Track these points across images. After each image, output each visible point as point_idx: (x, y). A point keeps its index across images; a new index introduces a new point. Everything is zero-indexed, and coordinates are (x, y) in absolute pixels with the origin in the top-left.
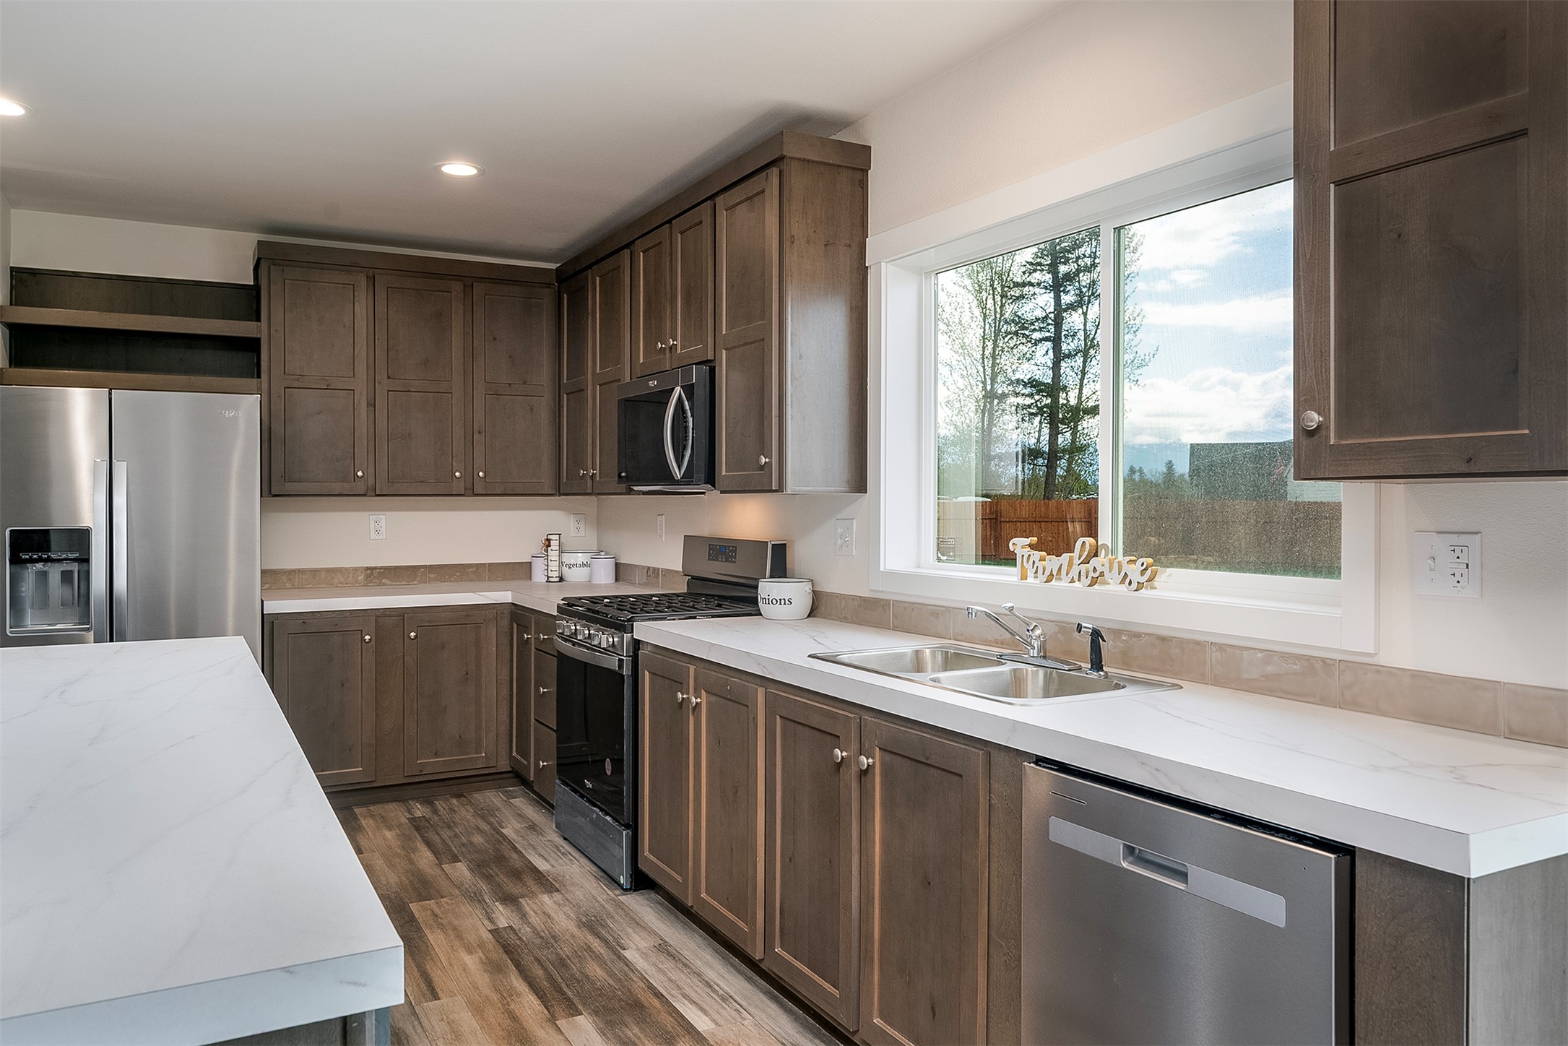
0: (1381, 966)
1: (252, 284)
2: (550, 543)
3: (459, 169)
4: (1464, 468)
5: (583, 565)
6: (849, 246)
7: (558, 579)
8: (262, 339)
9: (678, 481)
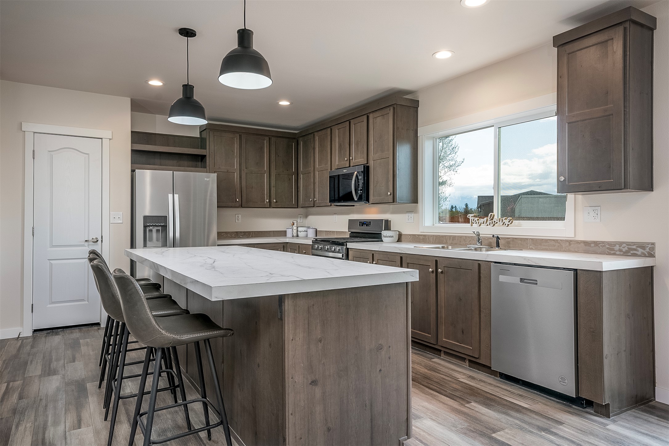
0: (583, 294)
1: (199, 137)
2: (294, 224)
3: (284, 103)
4: (598, 189)
5: (305, 231)
6: (413, 130)
7: (296, 236)
8: (207, 156)
9: (356, 201)
